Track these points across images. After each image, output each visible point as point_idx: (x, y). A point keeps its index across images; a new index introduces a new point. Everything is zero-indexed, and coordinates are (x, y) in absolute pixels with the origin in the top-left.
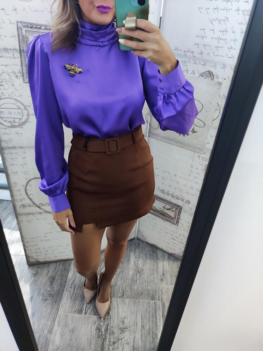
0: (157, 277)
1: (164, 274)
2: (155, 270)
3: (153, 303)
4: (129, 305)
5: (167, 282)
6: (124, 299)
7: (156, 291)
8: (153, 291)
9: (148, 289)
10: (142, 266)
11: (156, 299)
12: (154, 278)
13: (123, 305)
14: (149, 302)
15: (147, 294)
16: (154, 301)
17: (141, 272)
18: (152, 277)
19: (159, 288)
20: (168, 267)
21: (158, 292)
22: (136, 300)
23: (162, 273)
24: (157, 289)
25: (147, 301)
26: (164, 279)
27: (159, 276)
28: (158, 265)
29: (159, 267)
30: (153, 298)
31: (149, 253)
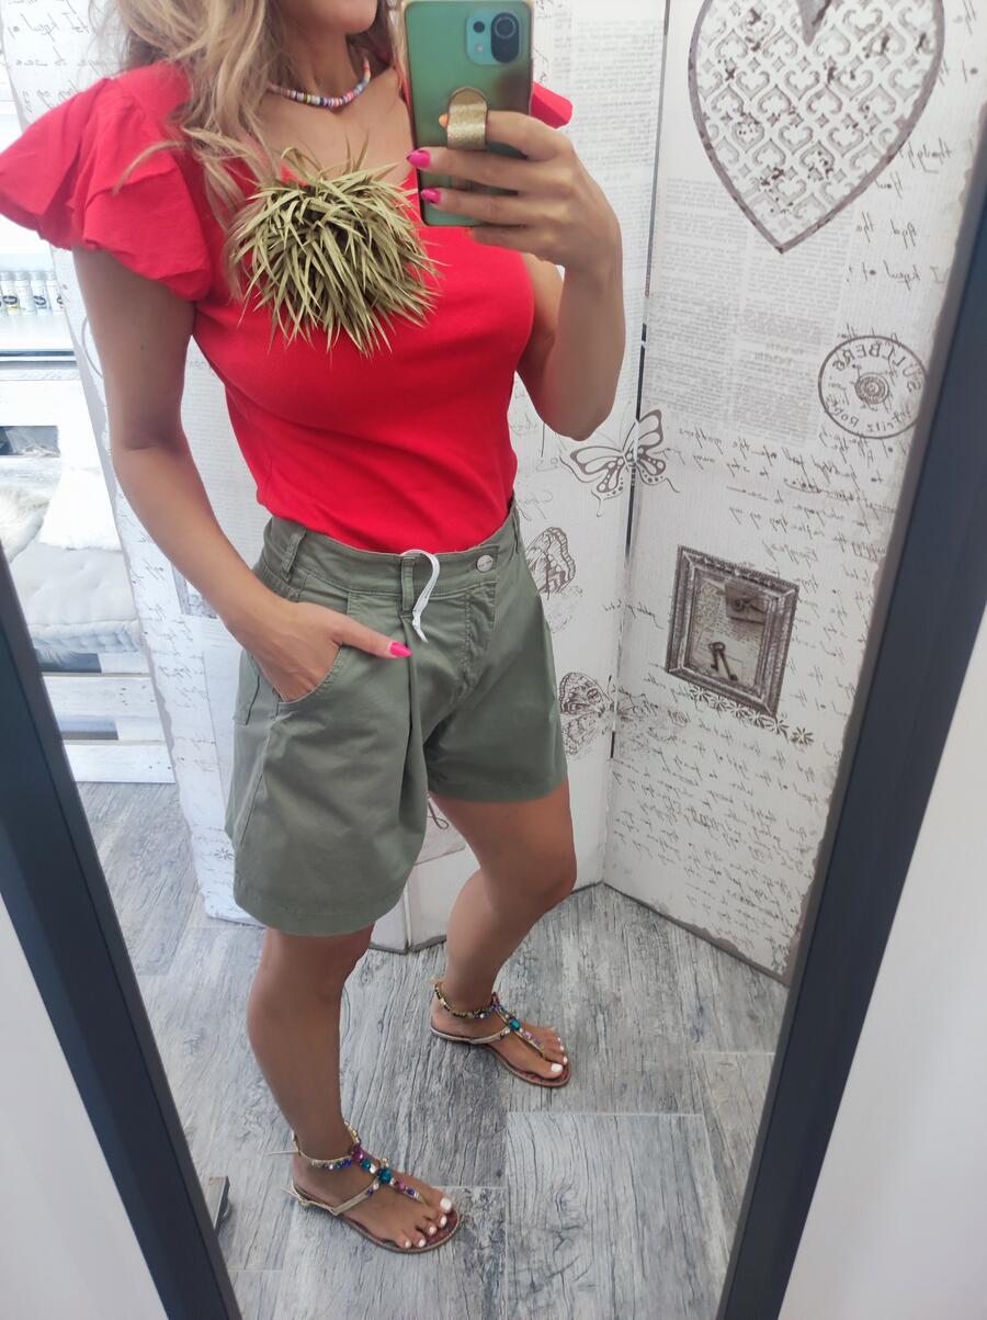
0: (677, 1023)
1: (701, 1009)
2: (663, 995)
3: (674, 1122)
4: (577, 1136)
5: (718, 1040)
6: (557, 1117)
7: (681, 1077)
8: (668, 1076)
9: (647, 1069)
10: (611, 986)
11: (684, 1105)
12: (664, 1027)
13: (553, 1140)
14: (657, 1118)
15: (644, 1089)
16: (674, 1117)
17: (611, 1008)
18: (657, 1024)
19: (690, 1063)
20: (715, 982)
21: (686, 1078)
22: (604, 1114)
23: (693, 1005)
24: (682, 1067)
25: (646, 1114)
26: (706, 1028)
27: (686, 1018)
28: (673, 977)
29: (680, 984)
30: (671, 1106)
31: (635, 932)
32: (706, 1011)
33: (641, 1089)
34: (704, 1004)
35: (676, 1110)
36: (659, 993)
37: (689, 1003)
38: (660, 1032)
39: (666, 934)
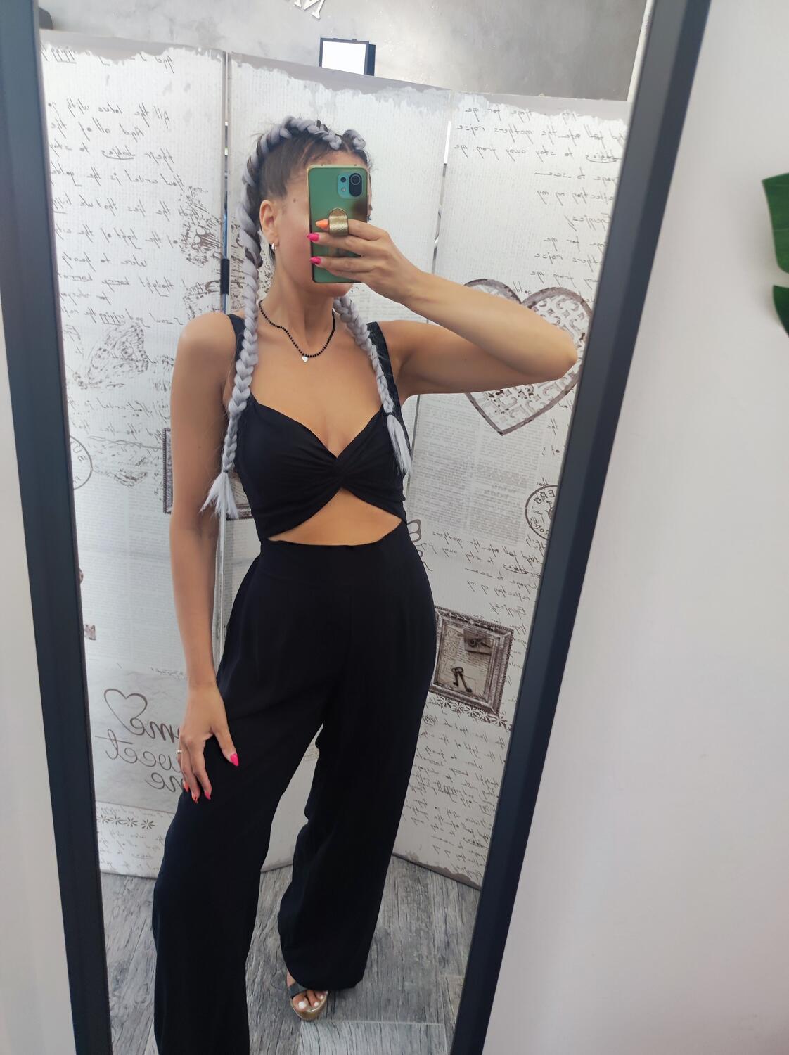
0: (430, 954)
1: (448, 943)
2: (422, 933)
3: (423, 1029)
4: (351, 1040)
5: (458, 967)
6: (338, 1023)
7: (430, 995)
8: (421, 993)
9: (405, 988)
10: (384, 924)
11: (431, 1016)
12: (420, 956)
13: (333, 1041)
14: (411, 1026)
15: (403, 1004)
16: (423, 1025)
17: (383, 940)
18: (415, 954)
19: (437, 984)
20: (459, 923)
21: (434, 996)
22: (372, 1022)
23: (442, 940)
24: (431, 987)
25: (402, 1023)
26: (451, 958)
27: (436, 950)
28: (430, 918)
29: (434, 924)
30: (421, 1017)
31: (404, 882)
32: (452, 945)
33: (401, 1003)
34: (450, 940)
35: (425, 1021)
36: (418, 931)
37: (439, 937)
38: (418, 960)
39: (427, 885)
